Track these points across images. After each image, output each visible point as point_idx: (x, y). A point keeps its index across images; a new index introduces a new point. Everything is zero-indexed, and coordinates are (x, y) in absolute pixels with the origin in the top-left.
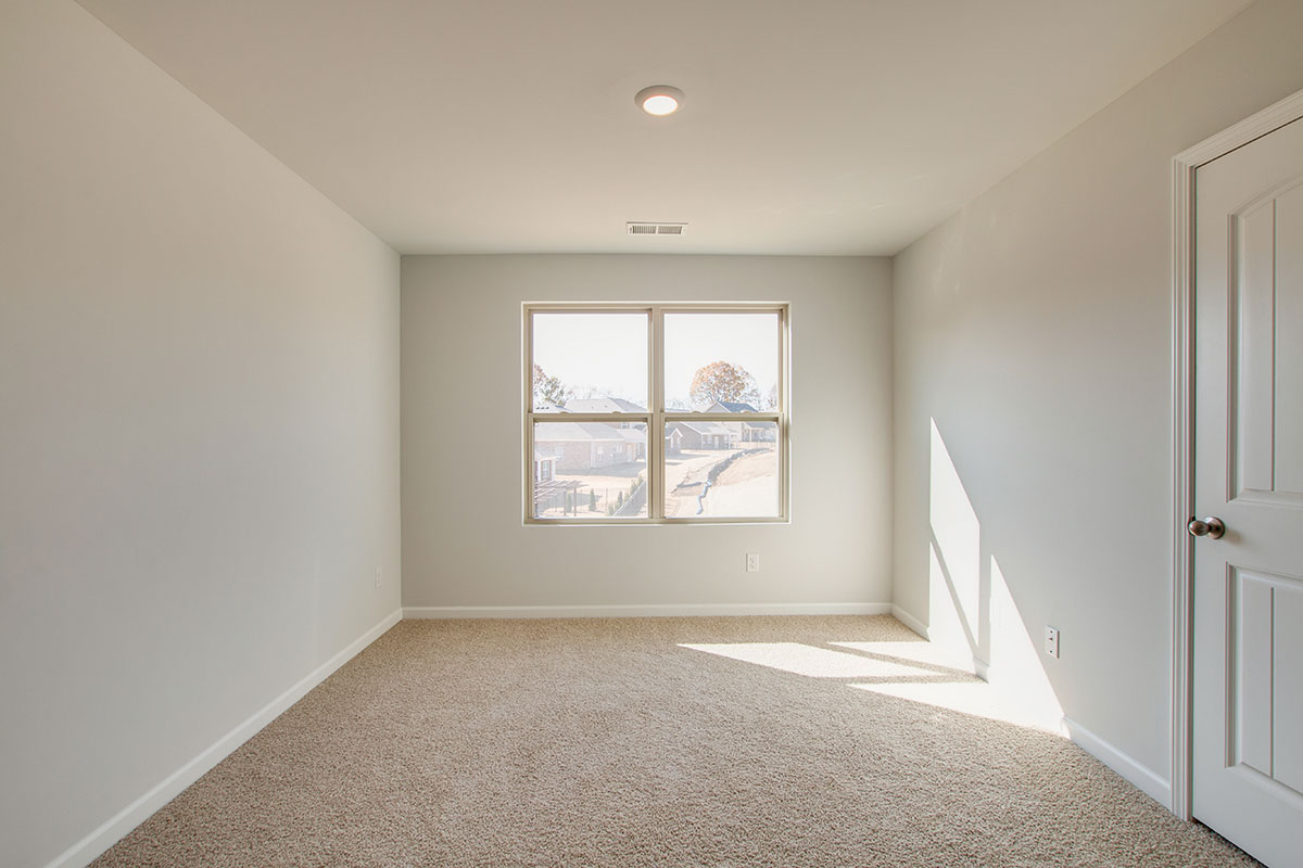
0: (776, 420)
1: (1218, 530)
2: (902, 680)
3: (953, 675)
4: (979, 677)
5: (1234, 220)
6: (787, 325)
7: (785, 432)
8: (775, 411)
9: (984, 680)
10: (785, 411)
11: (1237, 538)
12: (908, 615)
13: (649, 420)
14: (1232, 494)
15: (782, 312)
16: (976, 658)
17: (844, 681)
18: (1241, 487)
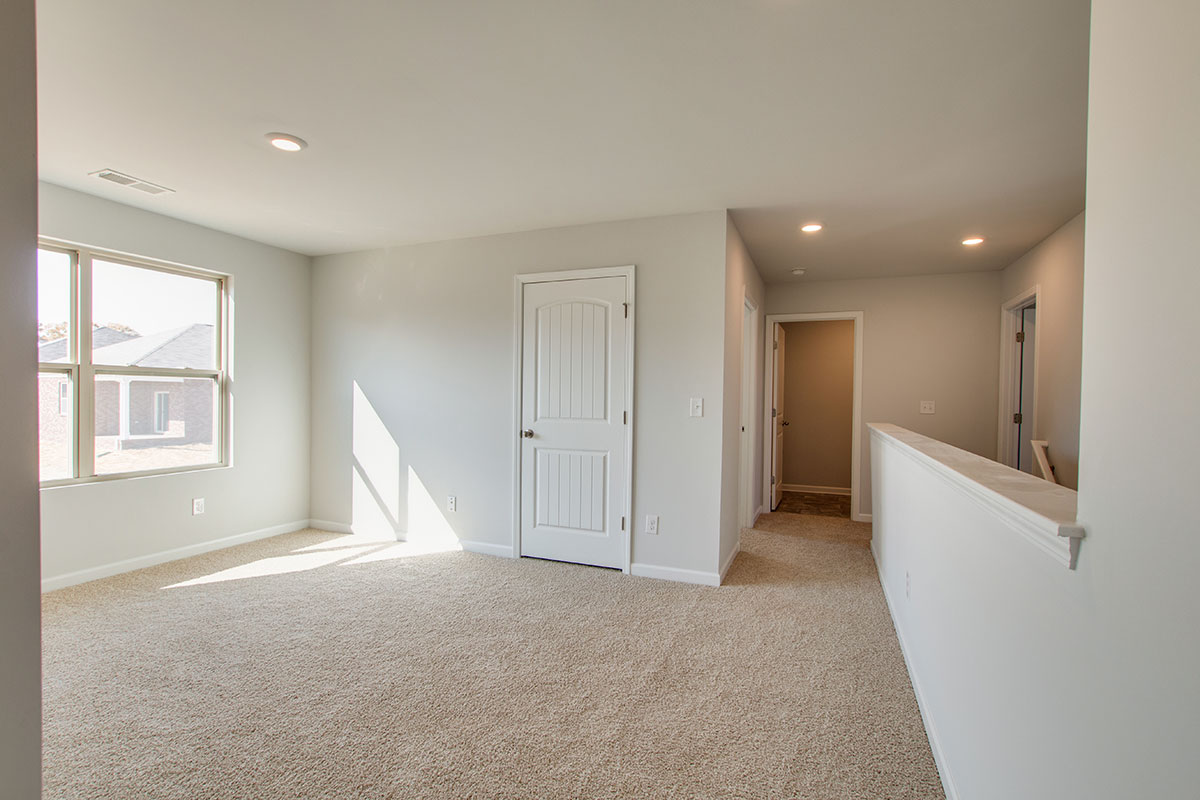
0: (215, 377)
1: (530, 434)
2: (365, 554)
3: (387, 545)
4: (400, 541)
5: (537, 310)
6: (227, 294)
7: (225, 388)
8: (213, 367)
9: (404, 541)
10: (224, 368)
11: (538, 437)
12: (329, 522)
13: (75, 371)
14: (536, 420)
15: (221, 282)
16: (396, 531)
17: (333, 564)
18: (539, 416)
